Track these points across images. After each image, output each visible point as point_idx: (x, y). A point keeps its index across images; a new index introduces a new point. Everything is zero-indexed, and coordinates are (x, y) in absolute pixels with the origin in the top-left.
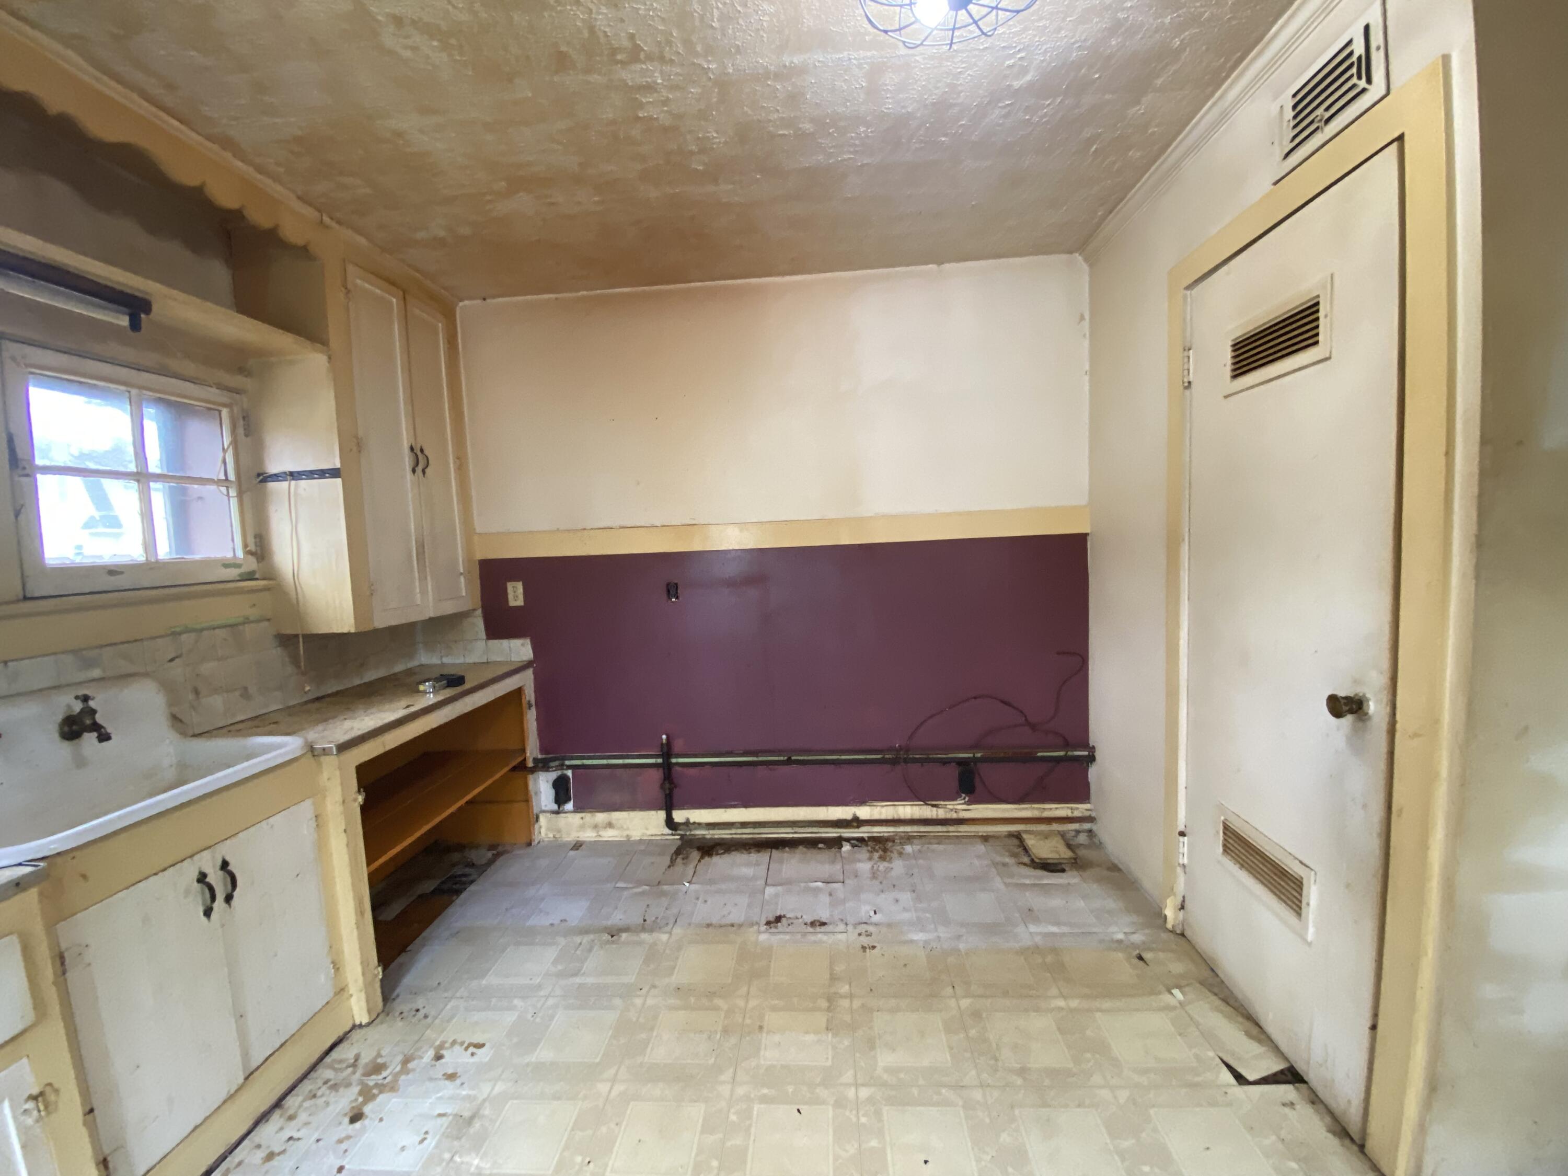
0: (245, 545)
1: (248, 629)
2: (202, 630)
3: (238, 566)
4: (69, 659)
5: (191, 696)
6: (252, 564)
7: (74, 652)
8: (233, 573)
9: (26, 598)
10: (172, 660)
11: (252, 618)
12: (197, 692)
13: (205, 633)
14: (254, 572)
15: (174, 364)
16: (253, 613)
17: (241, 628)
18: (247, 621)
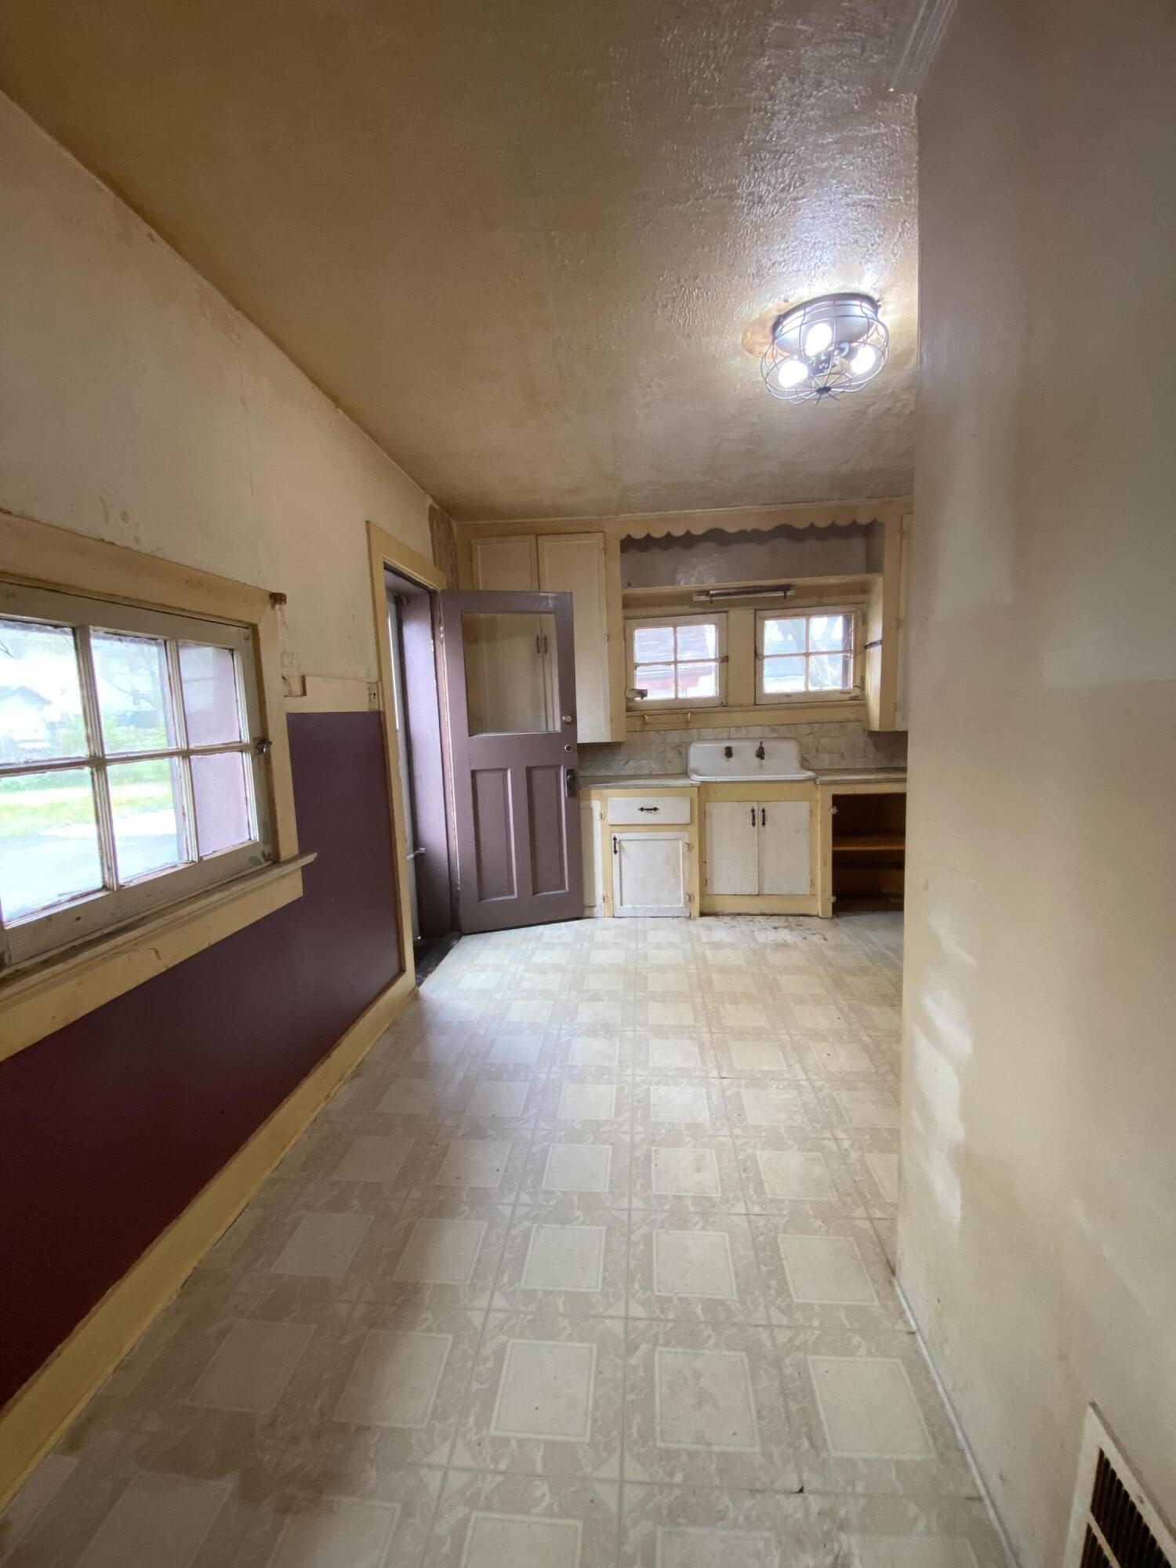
0: (854, 682)
1: (850, 725)
2: (824, 723)
3: (849, 693)
4: (767, 728)
5: (814, 751)
6: (858, 692)
7: (769, 726)
8: (846, 696)
9: (755, 704)
10: (808, 735)
11: (851, 719)
12: (817, 750)
13: (826, 725)
14: (857, 696)
15: (825, 600)
16: (852, 717)
17: (845, 724)
18: (848, 721)
